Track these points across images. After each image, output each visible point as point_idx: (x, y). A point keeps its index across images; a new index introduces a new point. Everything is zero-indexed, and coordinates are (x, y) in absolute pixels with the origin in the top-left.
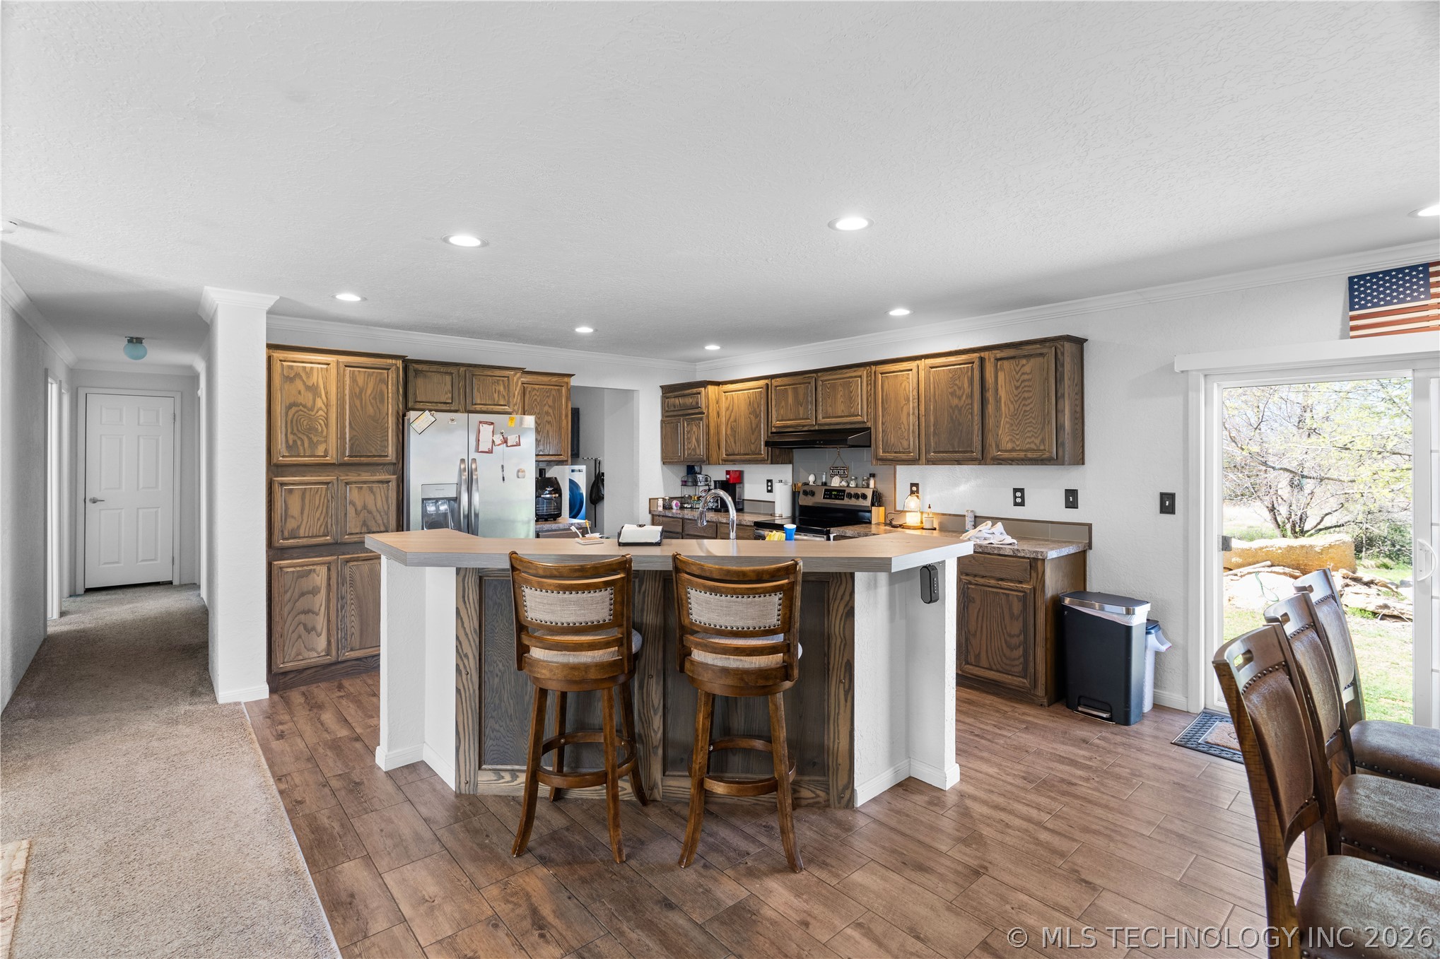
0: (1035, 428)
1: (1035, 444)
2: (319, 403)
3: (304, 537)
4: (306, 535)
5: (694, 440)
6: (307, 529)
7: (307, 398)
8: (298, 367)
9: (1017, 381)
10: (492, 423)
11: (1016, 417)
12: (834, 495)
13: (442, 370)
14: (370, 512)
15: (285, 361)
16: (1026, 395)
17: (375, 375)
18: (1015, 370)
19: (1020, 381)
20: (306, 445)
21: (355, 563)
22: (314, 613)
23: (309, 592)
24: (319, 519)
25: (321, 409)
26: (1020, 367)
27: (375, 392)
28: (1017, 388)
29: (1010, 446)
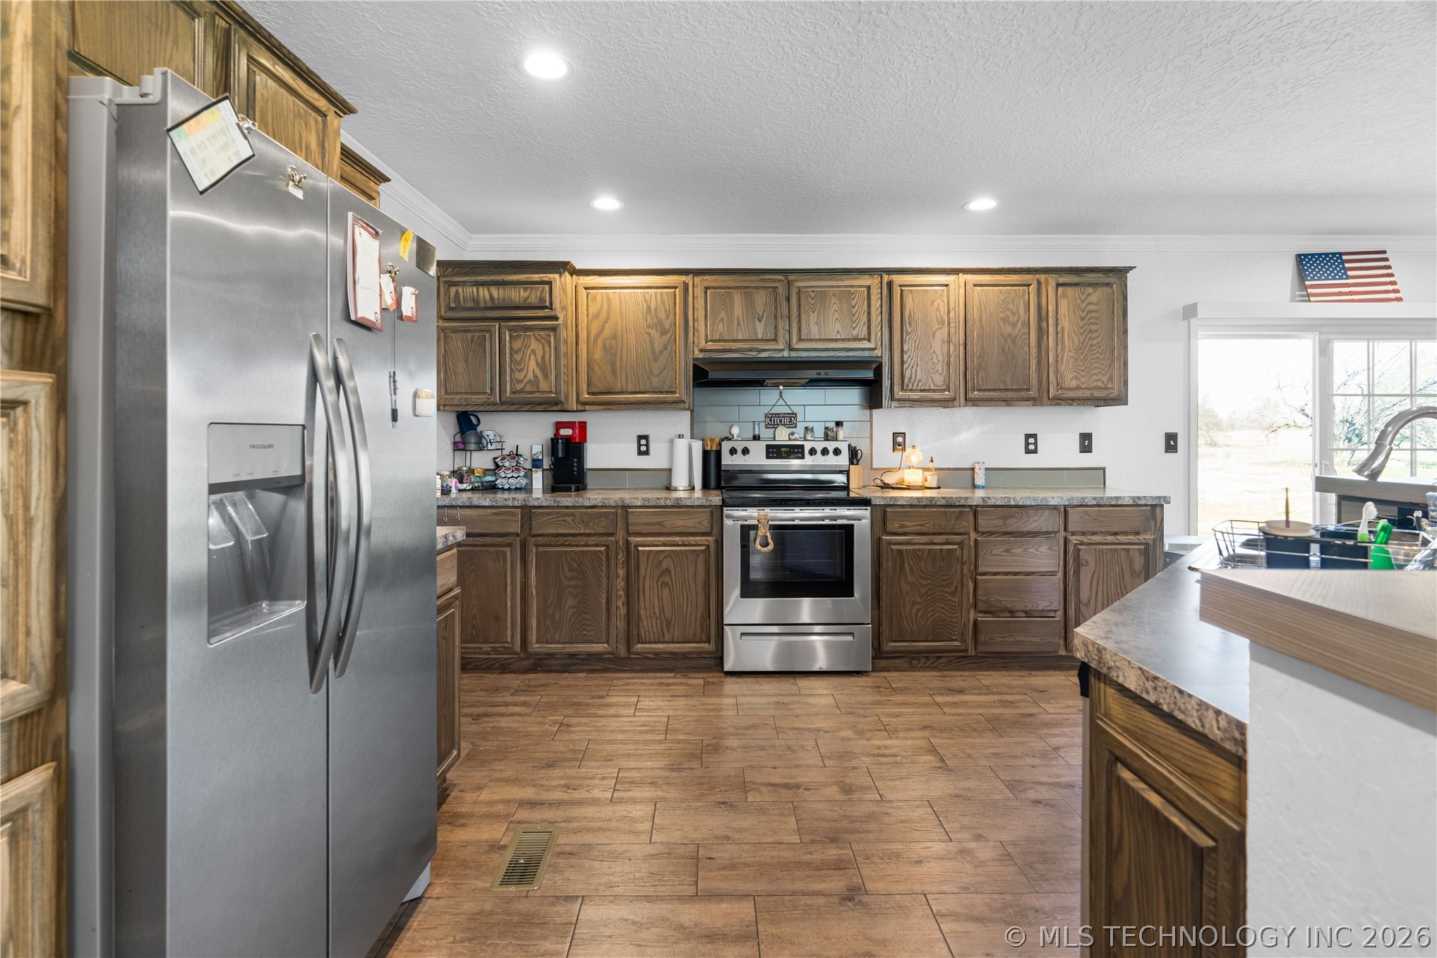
0: (1103, 364)
1: (1103, 382)
5: (533, 365)
9: (1083, 311)
11: (1081, 351)
12: (785, 452)
16: (1092, 327)
18: (1080, 298)
19: (1086, 311)
26: (1085, 295)
28: (1082, 319)
29: (1074, 384)
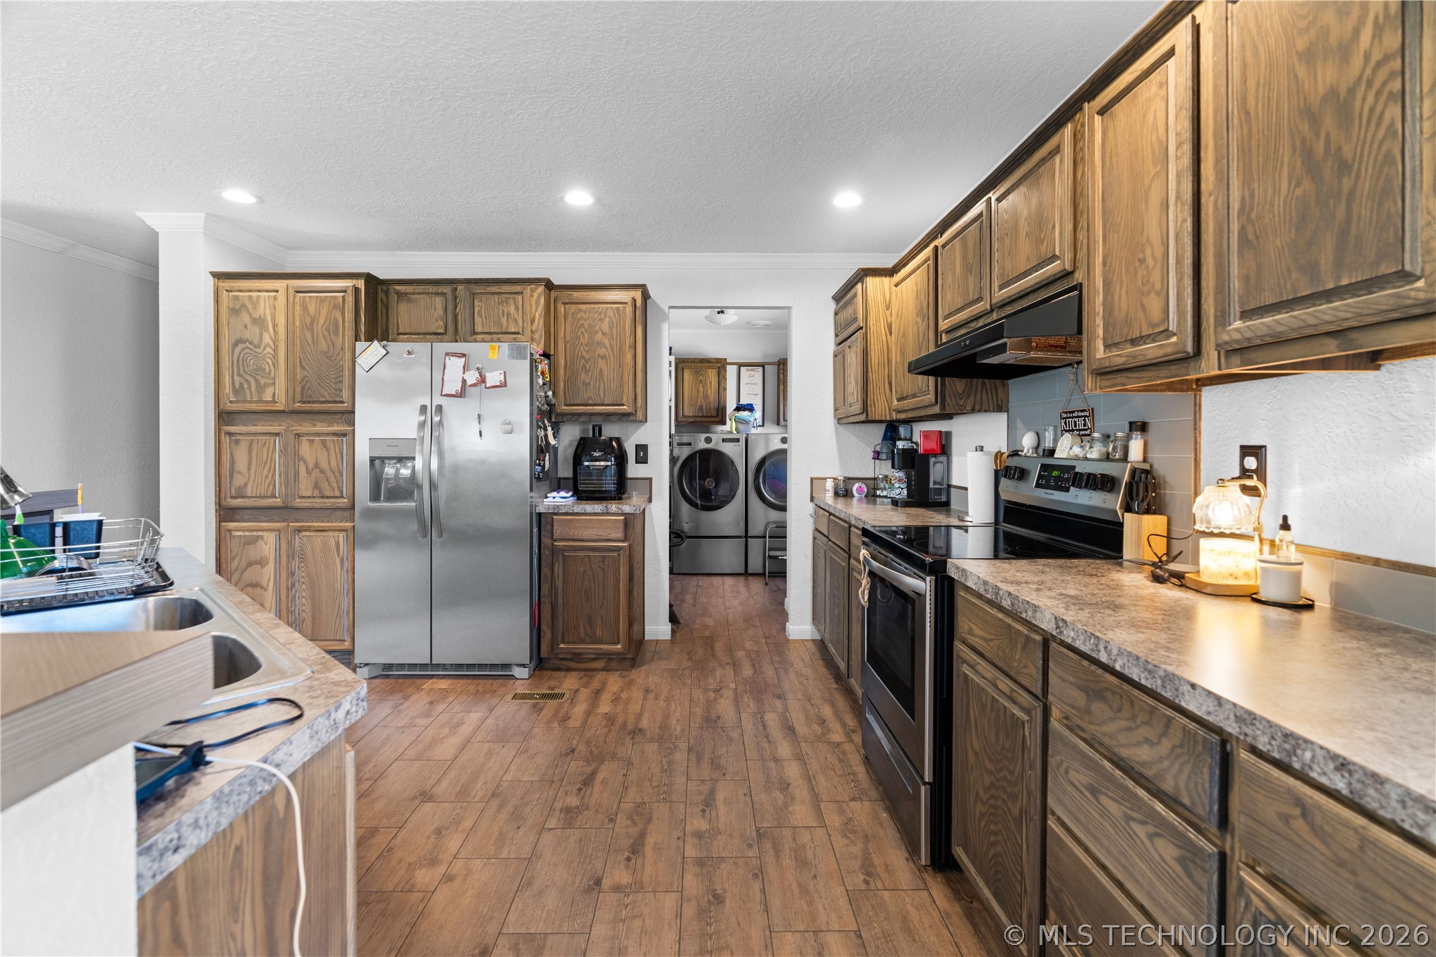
2: (267, 339)
3: (252, 497)
4: (254, 495)
6: (255, 488)
7: (252, 333)
8: (243, 297)
10: (464, 355)
12: (1057, 479)
13: (430, 291)
14: (322, 472)
15: (231, 291)
17: (328, 300)
20: (253, 389)
21: (308, 533)
22: (262, 588)
23: (256, 563)
24: (266, 477)
25: (268, 345)
27: (328, 321)
